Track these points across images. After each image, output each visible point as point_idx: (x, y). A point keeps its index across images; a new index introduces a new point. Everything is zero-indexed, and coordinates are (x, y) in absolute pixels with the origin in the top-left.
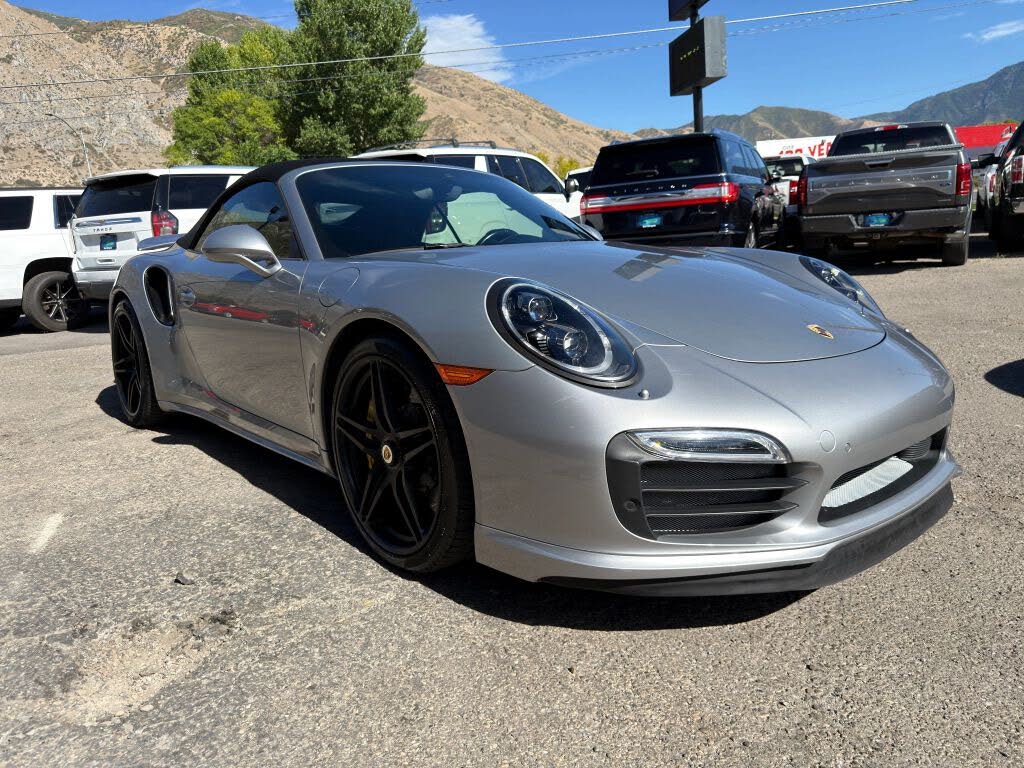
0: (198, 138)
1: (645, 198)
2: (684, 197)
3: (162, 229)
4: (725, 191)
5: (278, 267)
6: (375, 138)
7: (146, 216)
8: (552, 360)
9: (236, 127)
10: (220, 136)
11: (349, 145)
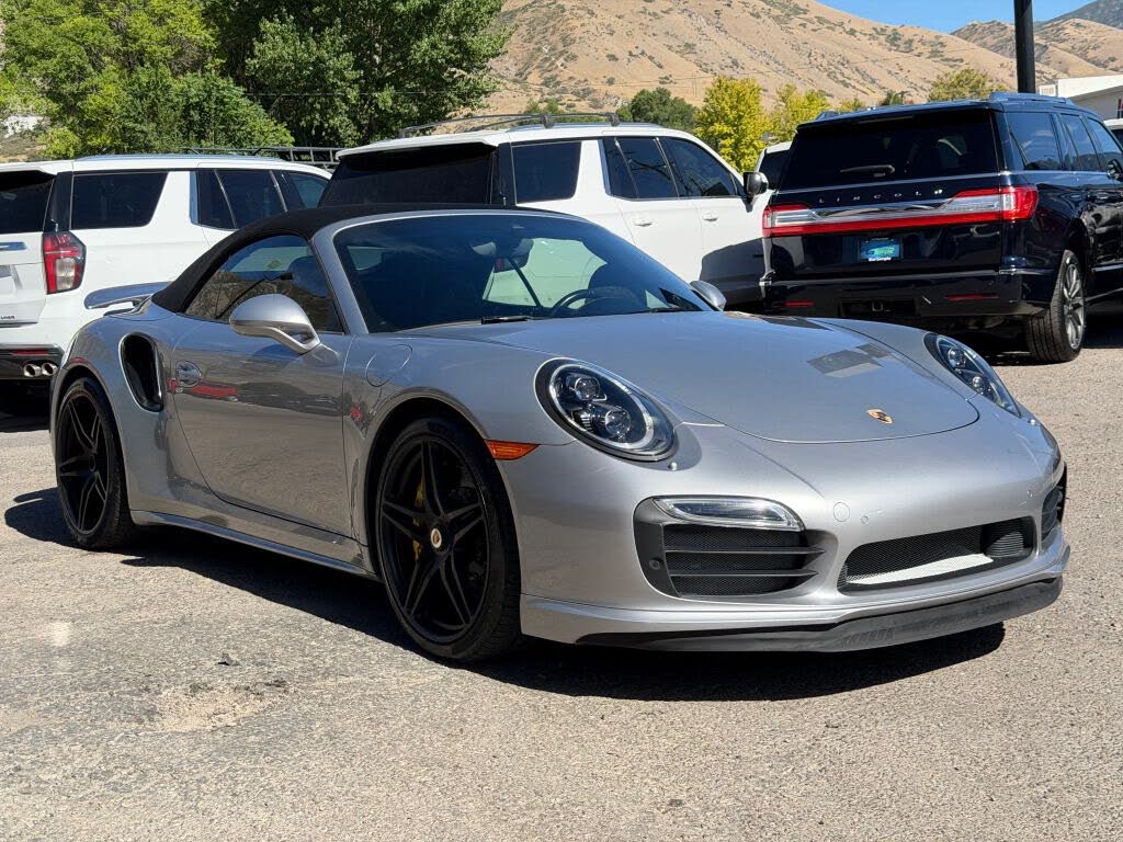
0: (50, 55)
1: (882, 211)
2: (942, 211)
3: (58, 262)
4: (1008, 202)
5: (316, 342)
6: (403, 59)
7: (33, 240)
8: (594, 436)
9: (126, 36)
10: (95, 55)
11: (351, 75)
